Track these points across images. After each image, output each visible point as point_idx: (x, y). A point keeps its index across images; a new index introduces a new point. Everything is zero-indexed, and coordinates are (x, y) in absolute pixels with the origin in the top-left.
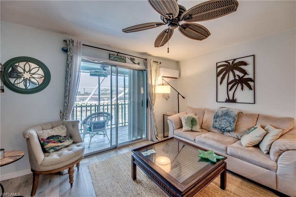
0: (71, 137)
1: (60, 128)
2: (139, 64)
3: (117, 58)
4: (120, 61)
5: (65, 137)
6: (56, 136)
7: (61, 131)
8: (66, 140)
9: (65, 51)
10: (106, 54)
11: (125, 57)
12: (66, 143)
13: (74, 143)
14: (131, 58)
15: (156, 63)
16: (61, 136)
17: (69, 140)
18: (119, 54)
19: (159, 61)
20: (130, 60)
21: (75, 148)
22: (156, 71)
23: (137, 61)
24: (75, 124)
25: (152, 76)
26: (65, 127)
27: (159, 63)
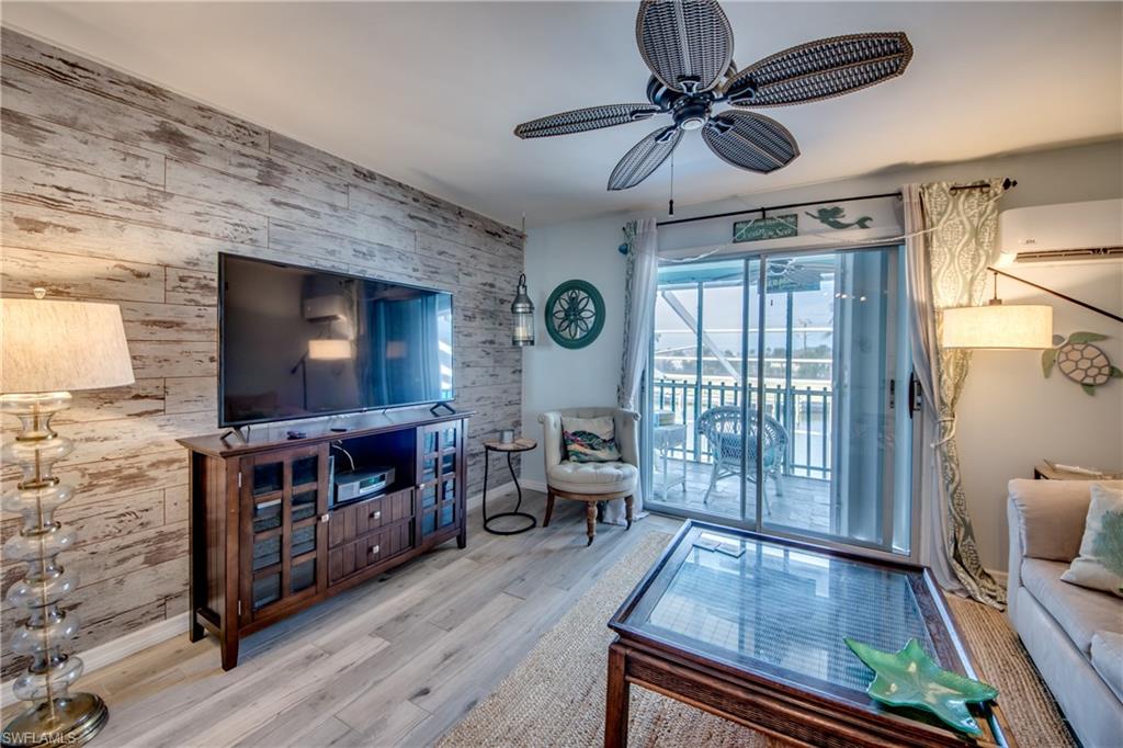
0: (619, 448)
1: (602, 420)
2: (868, 223)
3: (761, 227)
4: (770, 237)
5: (604, 441)
6: (590, 434)
7: (602, 429)
8: (604, 448)
9: (624, 250)
10: (723, 228)
11: (796, 216)
12: (602, 454)
13: (620, 460)
14: (820, 211)
15: (977, 193)
16: (598, 437)
17: (610, 449)
18: (770, 214)
19: (995, 177)
20: (818, 221)
21: (610, 469)
22: (976, 233)
23: (850, 213)
24: (628, 419)
25: (935, 263)
26: (611, 422)
27: (1000, 188)
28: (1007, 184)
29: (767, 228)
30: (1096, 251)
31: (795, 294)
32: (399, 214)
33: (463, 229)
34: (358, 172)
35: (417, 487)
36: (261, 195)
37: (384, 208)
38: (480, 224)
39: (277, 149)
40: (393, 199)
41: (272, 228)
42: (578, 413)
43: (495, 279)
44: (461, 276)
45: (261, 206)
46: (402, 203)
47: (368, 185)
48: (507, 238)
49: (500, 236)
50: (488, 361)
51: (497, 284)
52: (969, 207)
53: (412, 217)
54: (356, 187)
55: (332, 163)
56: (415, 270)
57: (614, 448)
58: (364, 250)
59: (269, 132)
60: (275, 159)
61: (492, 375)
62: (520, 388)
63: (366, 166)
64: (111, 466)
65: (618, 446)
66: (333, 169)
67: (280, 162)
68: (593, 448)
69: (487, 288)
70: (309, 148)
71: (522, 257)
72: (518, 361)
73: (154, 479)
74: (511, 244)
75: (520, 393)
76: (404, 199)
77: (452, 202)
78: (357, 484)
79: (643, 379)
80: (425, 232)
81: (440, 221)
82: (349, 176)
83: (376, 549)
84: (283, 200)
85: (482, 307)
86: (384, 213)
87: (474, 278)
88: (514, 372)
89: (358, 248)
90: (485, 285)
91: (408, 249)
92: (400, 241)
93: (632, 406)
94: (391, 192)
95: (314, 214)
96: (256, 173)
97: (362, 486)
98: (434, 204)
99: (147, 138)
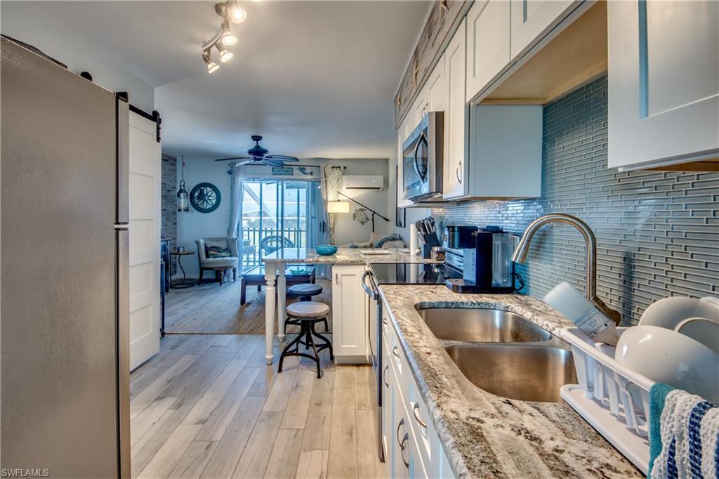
0: (230, 252)
1: (222, 242)
2: (312, 174)
4: (285, 174)
5: (224, 249)
6: (218, 247)
7: (223, 245)
8: (224, 252)
9: (230, 173)
11: (292, 168)
12: (223, 254)
13: (231, 256)
14: (300, 169)
15: (338, 169)
16: (221, 248)
17: (226, 252)
18: (284, 167)
19: (342, 165)
20: (299, 171)
21: (228, 258)
22: (338, 180)
23: (308, 170)
24: (233, 241)
25: (328, 188)
26: (225, 242)
27: (342, 169)
28: (345, 168)
29: (284, 171)
30: (364, 188)
31: (300, 190)
42: (211, 240)
48: (171, 161)
49: (168, 161)
51: (167, 183)
52: (337, 172)
57: (228, 252)
65: (230, 251)
68: (219, 252)
71: (176, 169)
72: (175, 219)
74: (171, 164)
75: (176, 234)
79: (238, 225)
88: (174, 224)
93: (234, 235)
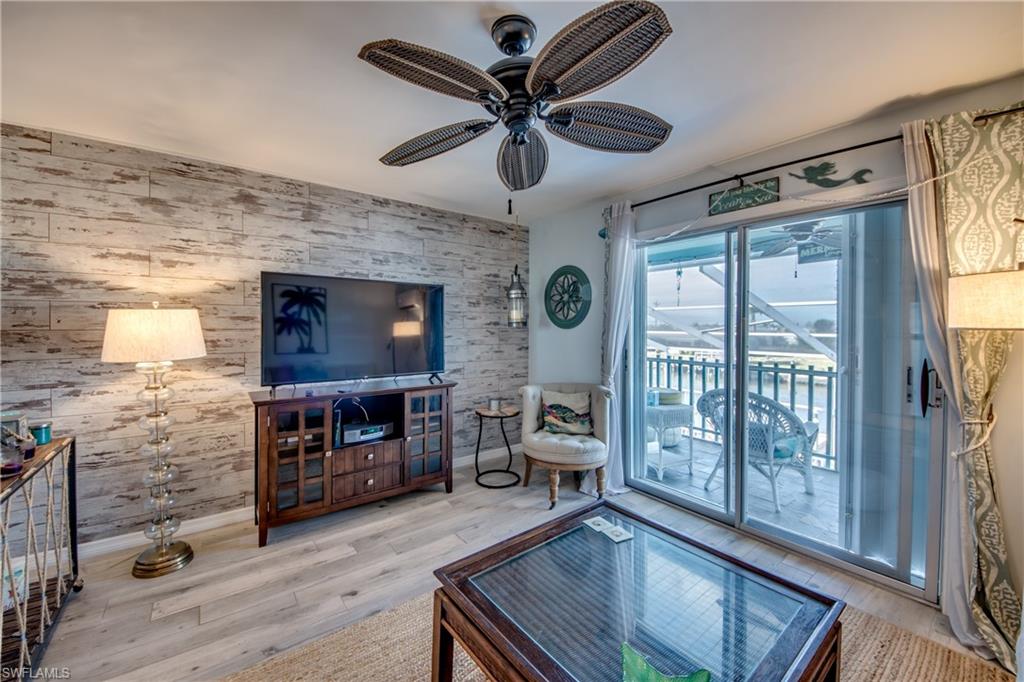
1: (578, 396)
5: (577, 415)
6: (565, 408)
7: (577, 404)
8: (576, 421)
12: (572, 427)
13: (592, 434)
16: (573, 411)
17: (583, 423)
21: (575, 442)
24: (603, 397)
26: (587, 397)
32: (409, 228)
33: (467, 232)
34: (376, 201)
35: (405, 439)
36: (304, 228)
37: (398, 225)
38: (485, 226)
39: (316, 194)
40: (404, 217)
41: (313, 250)
42: (560, 389)
43: (499, 270)
44: (465, 270)
45: (304, 236)
46: (412, 218)
47: (386, 210)
48: (512, 234)
49: (504, 233)
50: (494, 340)
51: (502, 274)
53: (420, 229)
54: (374, 212)
55: (355, 198)
56: (423, 269)
57: (587, 423)
58: (381, 258)
59: (309, 184)
60: (313, 202)
61: (497, 352)
62: (527, 362)
63: (382, 195)
64: (214, 407)
65: (590, 422)
66: (356, 202)
67: (317, 203)
68: (566, 422)
69: (491, 278)
70: (336, 189)
71: (528, 249)
72: (525, 339)
73: (238, 417)
75: (526, 368)
76: (413, 216)
77: (456, 211)
78: (359, 432)
79: (625, 357)
80: (432, 238)
81: (446, 228)
82: (368, 205)
83: (371, 482)
84: (320, 229)
85: (485, 294)
86: (396, 228)
87: (477, 272)
88: (520, 349)
89: (376, 257)
90: (488, 276)
91: (418, 253)
92: (410, 248)
94: (403, 211)
95: (343, 236)
96: (299, 213)
97: (362, 433)
98: (440, 215)
99: (231, 202)
